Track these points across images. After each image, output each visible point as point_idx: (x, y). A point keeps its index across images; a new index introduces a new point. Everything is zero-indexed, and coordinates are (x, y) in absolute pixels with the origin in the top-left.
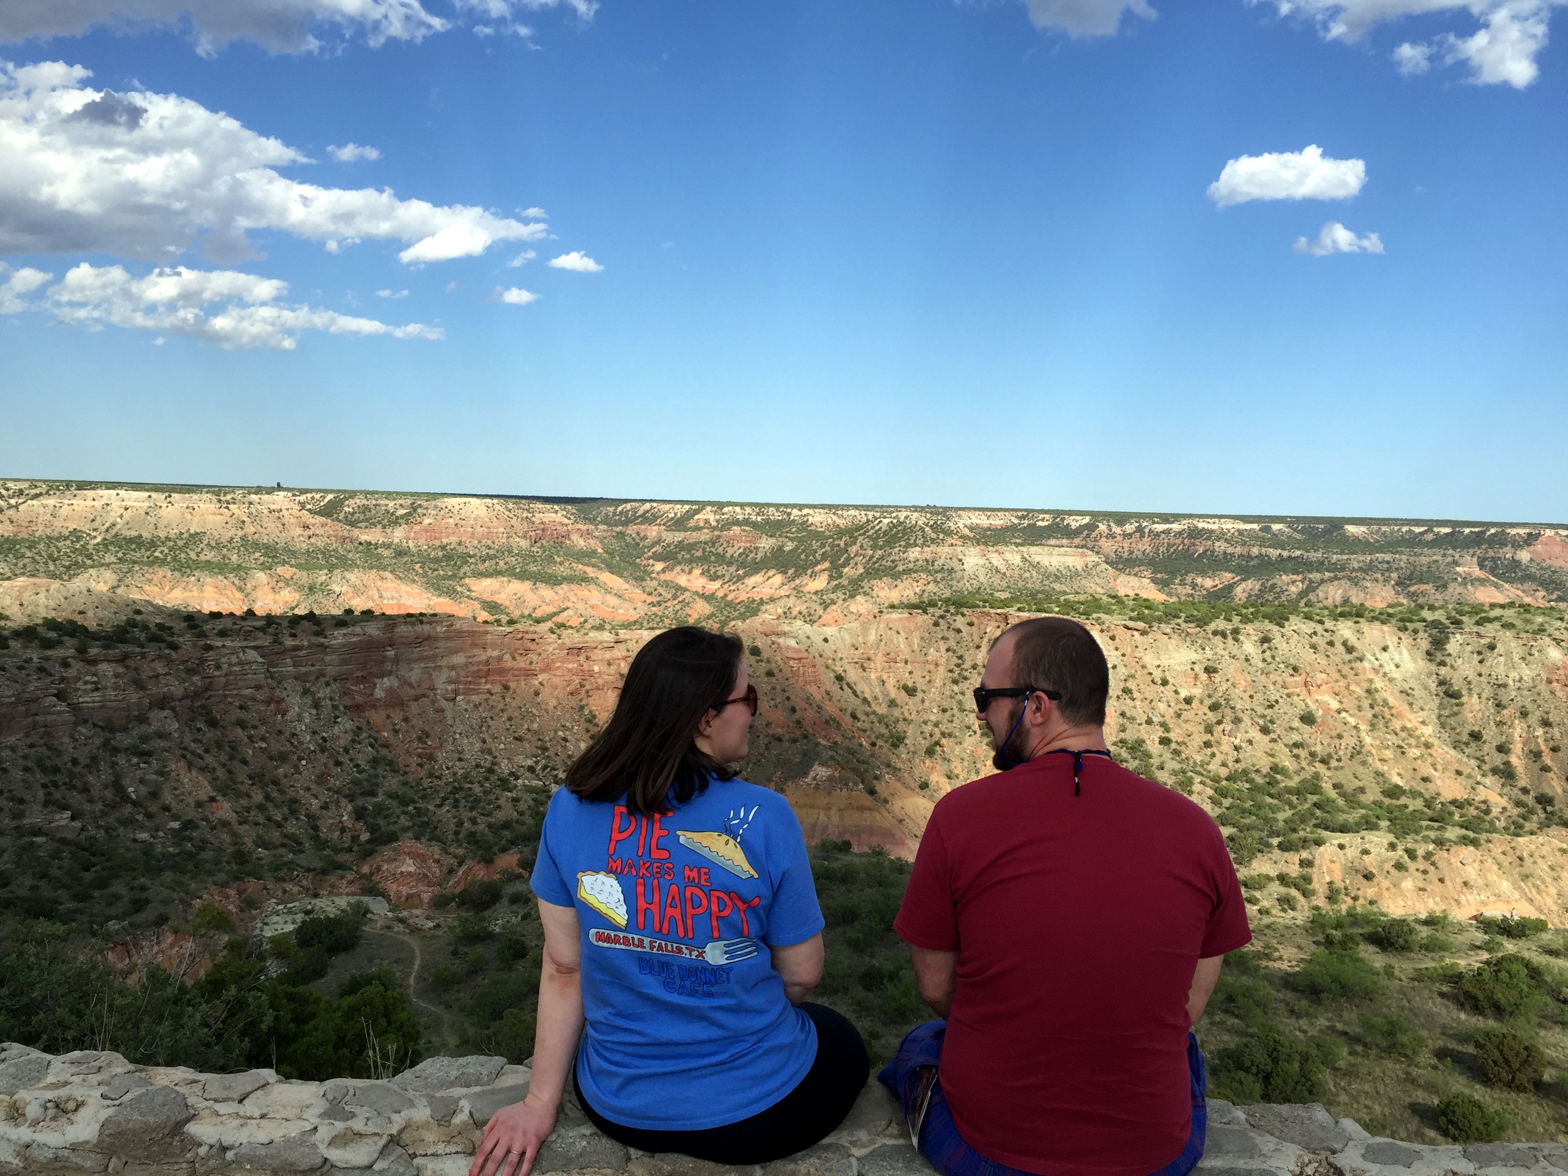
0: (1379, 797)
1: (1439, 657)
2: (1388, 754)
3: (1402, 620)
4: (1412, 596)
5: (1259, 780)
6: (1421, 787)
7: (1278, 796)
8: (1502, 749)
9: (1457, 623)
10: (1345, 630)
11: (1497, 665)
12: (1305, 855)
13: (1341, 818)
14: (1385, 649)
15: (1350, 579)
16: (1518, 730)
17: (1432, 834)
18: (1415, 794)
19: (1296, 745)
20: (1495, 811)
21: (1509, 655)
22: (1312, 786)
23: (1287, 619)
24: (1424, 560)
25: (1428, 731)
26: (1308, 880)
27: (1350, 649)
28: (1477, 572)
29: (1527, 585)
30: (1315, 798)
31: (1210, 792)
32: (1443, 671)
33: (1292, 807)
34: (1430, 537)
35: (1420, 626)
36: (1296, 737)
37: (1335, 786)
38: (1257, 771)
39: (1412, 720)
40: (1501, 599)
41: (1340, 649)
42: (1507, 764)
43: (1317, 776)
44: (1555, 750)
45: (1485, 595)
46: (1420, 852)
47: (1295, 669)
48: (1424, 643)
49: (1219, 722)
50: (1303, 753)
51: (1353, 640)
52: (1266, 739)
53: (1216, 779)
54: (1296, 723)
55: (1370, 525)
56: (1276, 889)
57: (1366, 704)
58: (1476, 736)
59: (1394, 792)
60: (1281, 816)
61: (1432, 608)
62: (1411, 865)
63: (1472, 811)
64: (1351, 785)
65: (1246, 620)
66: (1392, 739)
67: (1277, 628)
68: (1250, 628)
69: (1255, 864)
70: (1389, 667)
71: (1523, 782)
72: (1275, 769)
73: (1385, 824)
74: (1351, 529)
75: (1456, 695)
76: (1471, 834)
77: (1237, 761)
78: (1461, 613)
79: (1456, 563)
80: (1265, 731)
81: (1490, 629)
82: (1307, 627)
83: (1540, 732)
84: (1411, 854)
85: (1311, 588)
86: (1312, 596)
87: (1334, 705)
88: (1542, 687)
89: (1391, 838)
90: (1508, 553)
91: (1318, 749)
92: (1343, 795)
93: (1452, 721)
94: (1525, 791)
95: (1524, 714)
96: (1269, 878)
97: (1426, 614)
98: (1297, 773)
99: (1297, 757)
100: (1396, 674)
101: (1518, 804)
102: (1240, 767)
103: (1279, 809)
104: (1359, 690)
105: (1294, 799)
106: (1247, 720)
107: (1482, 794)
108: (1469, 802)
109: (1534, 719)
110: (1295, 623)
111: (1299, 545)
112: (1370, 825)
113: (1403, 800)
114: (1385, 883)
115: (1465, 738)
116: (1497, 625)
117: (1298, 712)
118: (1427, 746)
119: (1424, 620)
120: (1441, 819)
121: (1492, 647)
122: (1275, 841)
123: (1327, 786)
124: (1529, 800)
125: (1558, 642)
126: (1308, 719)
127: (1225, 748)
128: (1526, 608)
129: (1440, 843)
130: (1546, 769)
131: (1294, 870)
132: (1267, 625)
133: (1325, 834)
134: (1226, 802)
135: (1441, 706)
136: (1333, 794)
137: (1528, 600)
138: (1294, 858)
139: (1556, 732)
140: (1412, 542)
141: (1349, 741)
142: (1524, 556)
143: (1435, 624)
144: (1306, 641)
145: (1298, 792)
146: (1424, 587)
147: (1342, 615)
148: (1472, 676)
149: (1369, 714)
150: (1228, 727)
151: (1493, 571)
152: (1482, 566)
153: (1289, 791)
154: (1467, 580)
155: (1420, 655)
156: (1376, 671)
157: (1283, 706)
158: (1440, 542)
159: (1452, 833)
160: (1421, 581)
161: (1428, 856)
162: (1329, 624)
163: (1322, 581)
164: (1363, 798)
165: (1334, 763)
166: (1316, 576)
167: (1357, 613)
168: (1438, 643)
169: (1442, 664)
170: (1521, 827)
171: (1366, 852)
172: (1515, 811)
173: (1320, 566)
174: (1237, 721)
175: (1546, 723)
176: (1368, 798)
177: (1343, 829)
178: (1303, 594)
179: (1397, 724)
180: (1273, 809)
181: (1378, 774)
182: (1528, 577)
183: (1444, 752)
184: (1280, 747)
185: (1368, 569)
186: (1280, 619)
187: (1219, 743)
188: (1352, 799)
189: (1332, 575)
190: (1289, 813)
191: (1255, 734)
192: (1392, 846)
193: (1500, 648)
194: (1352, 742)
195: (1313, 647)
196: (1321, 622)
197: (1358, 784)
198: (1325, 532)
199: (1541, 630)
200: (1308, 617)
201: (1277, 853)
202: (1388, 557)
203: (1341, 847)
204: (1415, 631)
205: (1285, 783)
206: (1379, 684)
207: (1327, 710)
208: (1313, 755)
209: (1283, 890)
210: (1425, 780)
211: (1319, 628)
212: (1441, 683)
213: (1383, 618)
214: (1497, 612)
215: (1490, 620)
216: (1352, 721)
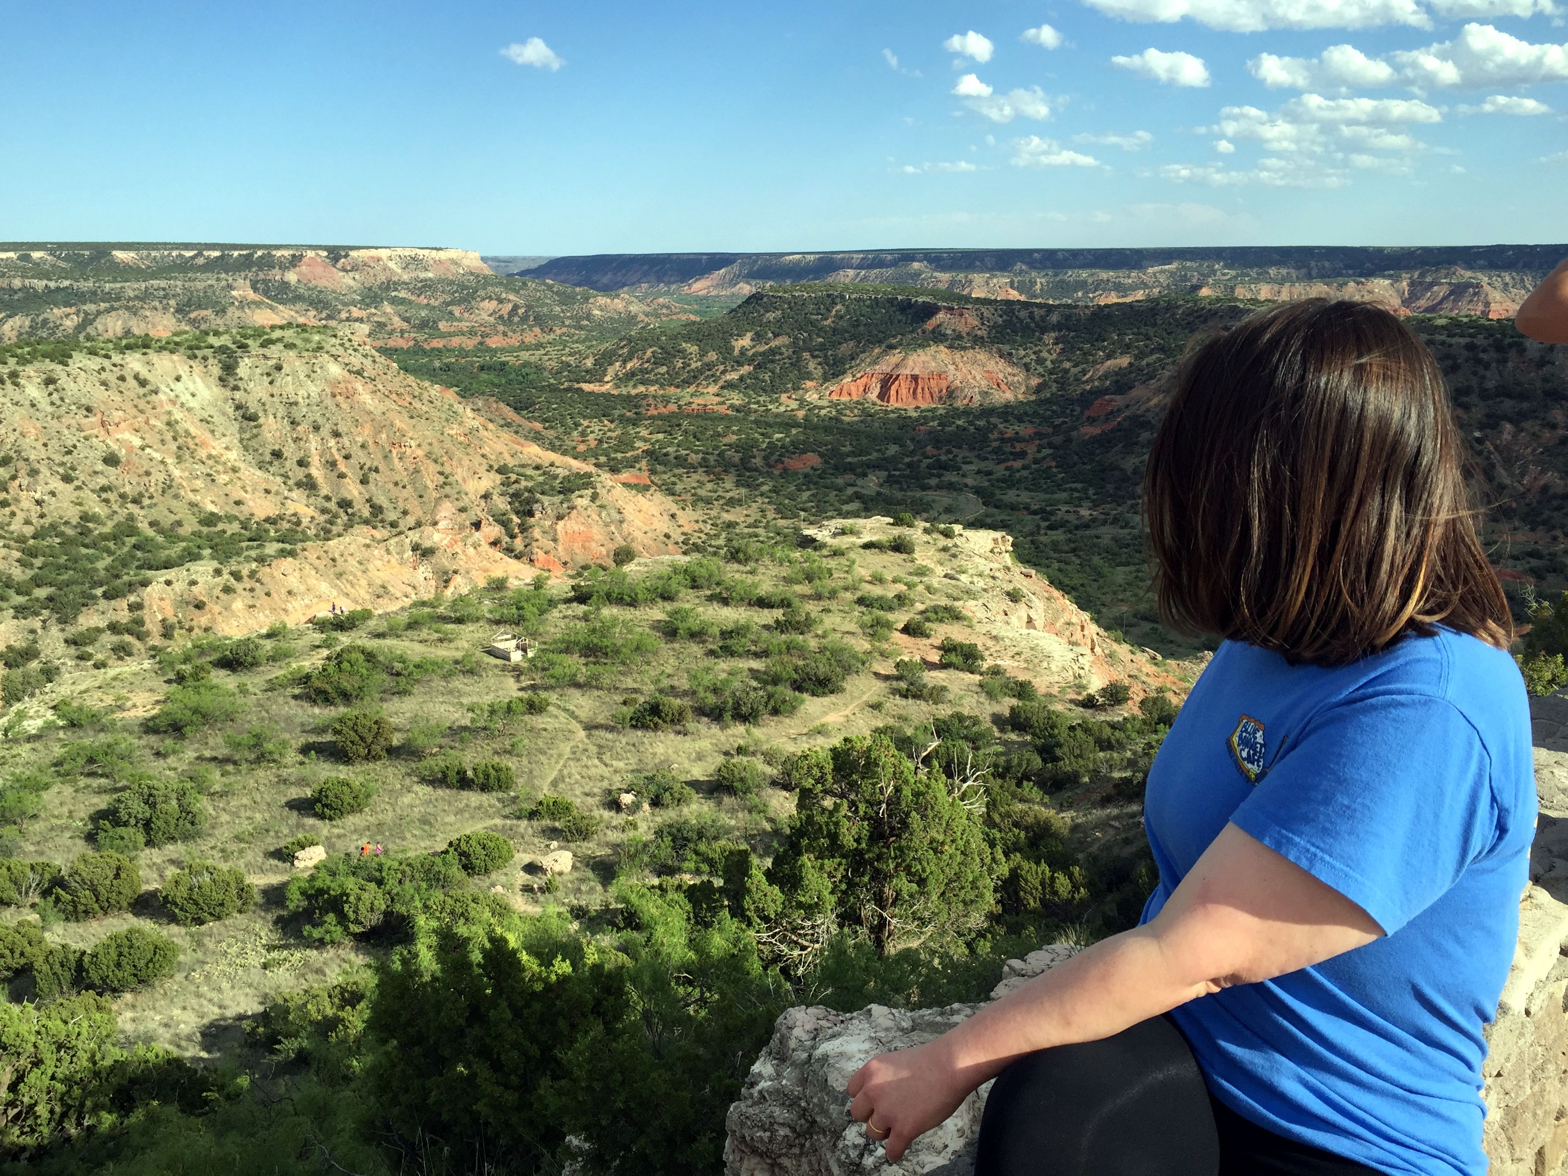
0: (197, 527)
1: (232, 382)
2: (199, 484)
3: (190, 348)
4: (193, 322)
5: (70, 532)
6: (235, 511)
7: (94, 545)
8: (302, 463)
9: (243, 347)
10: (134, 362)
11: (286, 384)
12: (132, 598)
13: (163, 554)
14: (178, 379)
15: (128, 308)
16: (313, 444)
17: (253, 553)
18: (230, 518)
19: (104, 489)
20: (305, 521)
21: (295, 373)
22: (128, 528)
23: (70, 357)
24: (200, 285)
25: (233, 456)
26: (140, 622)
27: (143, 383)
28: (251, 295)
29: (300, 306)
30: (133, 540)
31: (17, 554)
32: (238, 395)
33: (110, 553)
34: (201, 261)
35: (208, 352)
36: (102, 481)
37: (151, 524)
38: (66, 523)
39: (216, 447)
40: (279, 321)
41: (132, 383)
42: (309, 476)
43: (131, 518)
44: (347, 457)
45: (263, 317)
46: (245, 572)
47: (89, 409)
48: (216, 370)
49: (14, 478)
50: (112, 496)
51: (144, 373)
52: (70, 487)
53: (21, 539)
54: (100, 466)
55: (138, 249)
56: (109, 639)
57: (168, 436)
58: (277, 455)
59: (210, 520)
60: (101, 565)
61: (217, 333)
62: (239, 586)
63: (286, 525)
64: (167, 520)
65: (23, 361)
66: (200, 469)
67: (61, 367)
68: (30, 370)
69: (81, 619)
70: (185, 397)
71: (325, 490)
72: (85, 517)
73: (207, 552)
74: (120, 255)
75: (253, 418)
76: (288, 546)
77: (42, 516)
78: (245, 336)
79: (230, 287)
80: (67, 479)
81: (275, 351)
82: (94, 363)
83: (332, 443)
84: (237, 575)
85: (88, 321)
86: (90, 330)
87: (137, 442)
88: (329, 401)
89: (215, 564)
90: (276, 274)
91: (128, 489)
92: (161, 531)
93: (254, 443)
94: (328, 498)
95: (317, 428)
96: (98, 630)
97: (212, 340)
98: (110, 517)
99: (107, 501)
100: (193, 403)
101: (324, 511)
102: (46, 521)
103: (97, 558)
104: (159, 424)
105: (111, 544)
106: (45, 471)
107: (291, 508)
108: (281, 517)
109: (325, 431)
110: (79, 360)
111: (65, 274)
112: (194, 557)
113: (220, 526)
114: (217, 609)
115: (268, 458)
116: (280, 346)
117: (99, 454)
118: (235, 470)
119: (212, 347)
120: (258, 538)
121: (279, 368)
122: (99, 592)
123: (143, 526)
124: (332, 506)
125: (336, 357)
126: (111, 460)
127: (26, 504)
128: (303, 328)
129: (261, 560)
130: (342, 476)
131: (124, 616)
132: (48, 365)
133: (150, 573)
134: (38, 562)
135: (242, 430)
136: (151, 533)
137: (301, 320)
138: (122, 604)
139: (345, 441)
140: (184, 267)
141: (158, 477)
142: (292, 277)
143: (223, 349)
144: (95, 378)
145: (115, 537)
146: (204, 313)
147: (129, 347)
148: (265, 398)
149: (173, 446)
150: (25, 481)
151: (266, 293)
152: (255, 289)
153: (104, 537)
154: (243, 304)
155: (213, 381)
156: (173, 402)
157: (82, 451)
158: (211, 266)
159: (271, 548)
160: (199, 307)
161: (252, 574)
162: (116, 358)
163: (99, 313)
164: (182, 531)
165: (146, 502)
166: (90, 307)
167: (144, 344)
168: (229, 368)
169: (236, 388)
170: (328, 531)
171: (193, 583)
172: (323, 518)
173: (93, 296)
174: (34, 473)
175: (336, 434)
176: (186, 530)
177: (167, 565)
178: (80, 328)
179: (202, 453)
180: (90, 559)
181: (192, 505)
182: (298, 298)
183: (251, 474)
184: (86, 494)
185: (145, 296)
186: (63, 358)
187: (17, 500)
188: (170, 533)
189: (107, 305)
190: (108, 560)
191: (56, 484)
192: (218, 572)
193: (286, 369)
194: (162, 477)
195: (104, 383)
196: (107, 357)
197: (173, 518)
198: (92, 259)
199: (320, 348)
200: (93, 352)
201: (103, 604)
202: (163, 283)
203: (168, 583)
204: (205, 358)
205: (98, 530)
206: (178, 415)
207: (130, 449)
208: (123, 496)
209: (115, 639)
210: (238, 503)
211: (107, 363)
212: (238, 407)
213: (170, 347)
214: (277, 334)
215: (272, 342)
216: (158, 456)
